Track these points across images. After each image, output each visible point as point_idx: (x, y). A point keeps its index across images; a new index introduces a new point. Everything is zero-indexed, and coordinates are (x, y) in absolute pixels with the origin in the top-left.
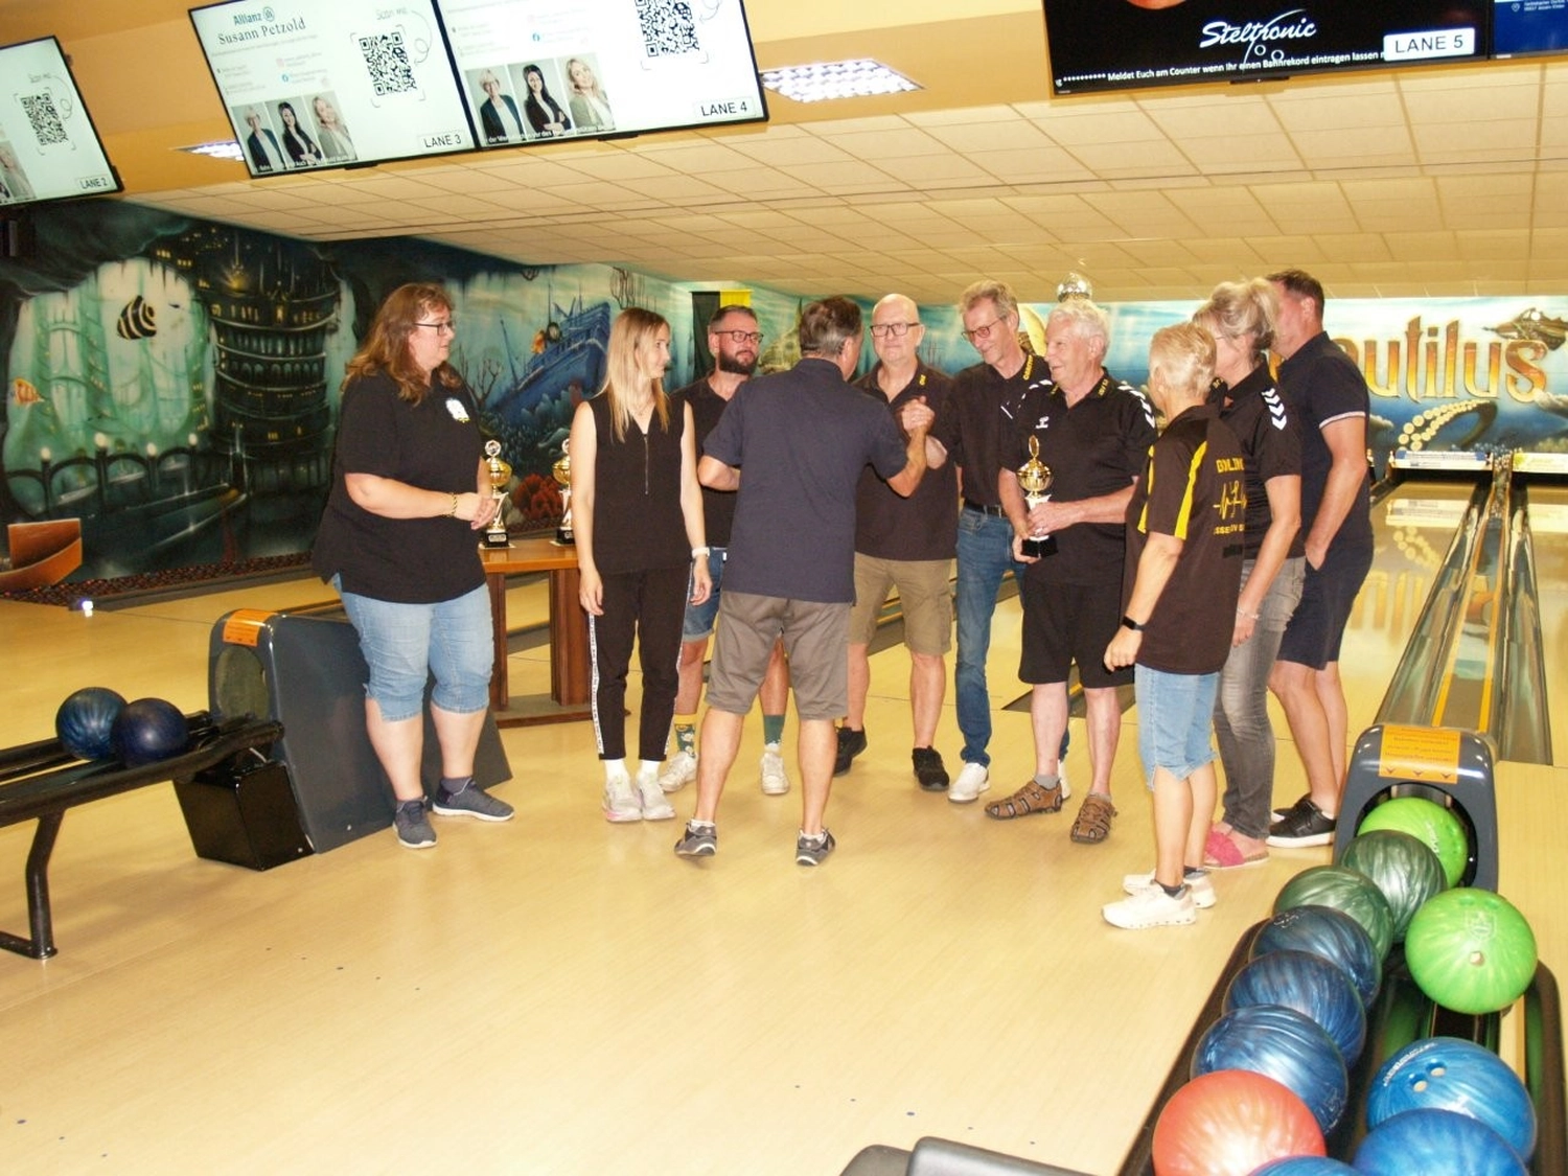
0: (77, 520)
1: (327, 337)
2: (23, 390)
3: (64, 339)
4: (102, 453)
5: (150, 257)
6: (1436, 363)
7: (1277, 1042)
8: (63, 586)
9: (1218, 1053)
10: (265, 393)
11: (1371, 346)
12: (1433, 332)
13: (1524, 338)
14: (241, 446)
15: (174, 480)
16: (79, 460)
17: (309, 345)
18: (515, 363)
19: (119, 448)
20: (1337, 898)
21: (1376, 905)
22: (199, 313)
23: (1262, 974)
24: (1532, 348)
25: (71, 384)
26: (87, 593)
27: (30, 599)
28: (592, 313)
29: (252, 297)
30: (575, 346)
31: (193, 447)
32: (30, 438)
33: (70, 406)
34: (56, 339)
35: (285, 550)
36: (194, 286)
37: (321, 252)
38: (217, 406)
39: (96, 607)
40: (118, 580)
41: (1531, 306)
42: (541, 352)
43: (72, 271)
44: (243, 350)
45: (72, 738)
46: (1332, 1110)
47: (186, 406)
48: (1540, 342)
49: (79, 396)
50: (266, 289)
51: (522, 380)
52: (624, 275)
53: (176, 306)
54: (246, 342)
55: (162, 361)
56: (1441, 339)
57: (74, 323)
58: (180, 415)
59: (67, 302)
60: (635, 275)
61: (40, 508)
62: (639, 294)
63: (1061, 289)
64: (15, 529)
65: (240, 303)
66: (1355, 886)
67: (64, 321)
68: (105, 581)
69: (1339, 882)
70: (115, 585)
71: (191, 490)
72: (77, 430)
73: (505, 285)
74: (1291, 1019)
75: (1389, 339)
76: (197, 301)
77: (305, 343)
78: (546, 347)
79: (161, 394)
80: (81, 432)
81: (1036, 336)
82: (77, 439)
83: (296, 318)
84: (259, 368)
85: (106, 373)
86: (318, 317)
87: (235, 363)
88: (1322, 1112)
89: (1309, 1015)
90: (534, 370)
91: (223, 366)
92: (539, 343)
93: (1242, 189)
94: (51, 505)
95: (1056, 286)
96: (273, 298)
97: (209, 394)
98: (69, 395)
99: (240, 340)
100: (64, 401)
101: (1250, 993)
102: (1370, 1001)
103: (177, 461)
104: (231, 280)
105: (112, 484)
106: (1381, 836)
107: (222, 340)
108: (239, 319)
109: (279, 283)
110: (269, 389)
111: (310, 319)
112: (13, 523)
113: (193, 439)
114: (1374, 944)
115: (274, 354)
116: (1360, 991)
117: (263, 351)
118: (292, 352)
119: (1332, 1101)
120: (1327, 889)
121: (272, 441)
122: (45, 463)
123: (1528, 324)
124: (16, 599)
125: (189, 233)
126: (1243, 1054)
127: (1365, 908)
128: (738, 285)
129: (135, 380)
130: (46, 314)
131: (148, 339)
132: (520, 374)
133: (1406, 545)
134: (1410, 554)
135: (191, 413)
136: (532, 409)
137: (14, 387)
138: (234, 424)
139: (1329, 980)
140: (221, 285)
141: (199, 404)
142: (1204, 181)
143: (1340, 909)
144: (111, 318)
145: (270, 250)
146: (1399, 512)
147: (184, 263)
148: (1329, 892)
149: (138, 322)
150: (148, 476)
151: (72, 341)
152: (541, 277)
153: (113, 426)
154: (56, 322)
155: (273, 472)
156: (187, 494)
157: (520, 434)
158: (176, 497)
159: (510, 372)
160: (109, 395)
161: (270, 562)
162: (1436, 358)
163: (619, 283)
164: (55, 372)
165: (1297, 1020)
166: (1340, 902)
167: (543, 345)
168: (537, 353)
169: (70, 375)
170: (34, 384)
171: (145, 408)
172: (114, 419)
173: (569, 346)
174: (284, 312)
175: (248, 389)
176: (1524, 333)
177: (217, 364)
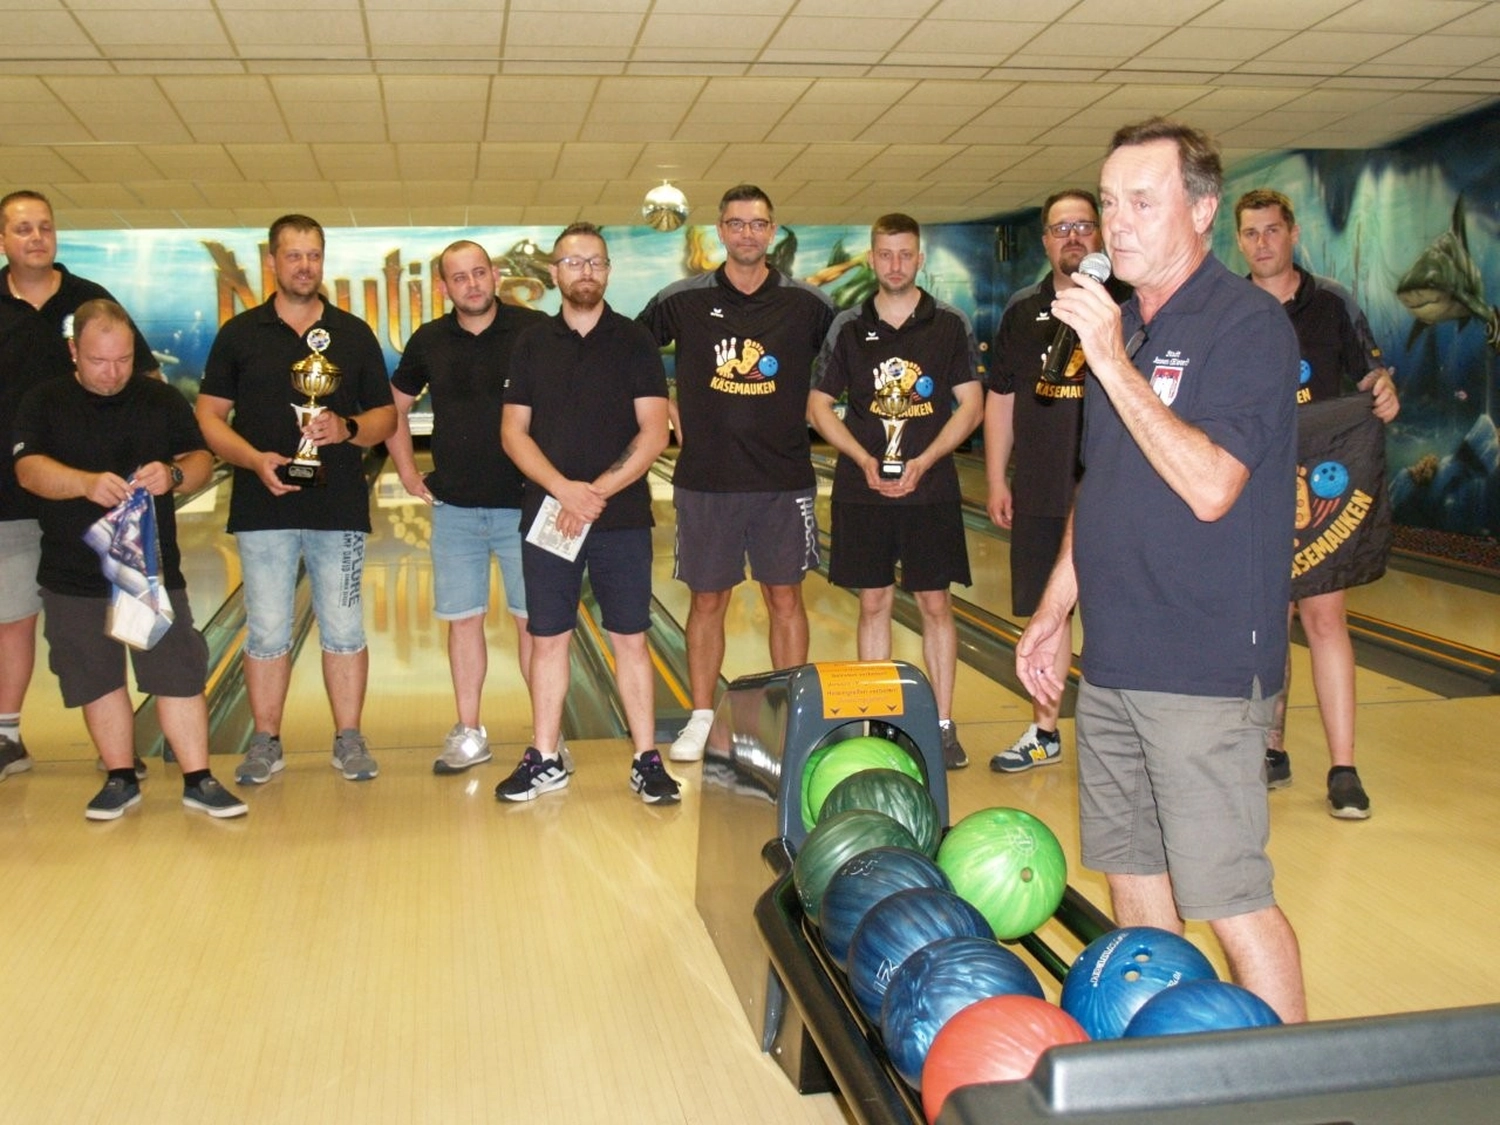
6: (421, 306)
11: (343, 286)
12: (415, 268)
13: (518, 275)
24: (527, 286)
41: (522, 238)
48: (536, 280)
56: (425, 277)
75: (363, 278)
93: (261, 79)
123: (521, 258)
133: (404, 529)
134: (410, 539)
142: (238, 67)
146: (389, 489)
162: (421, 300)
176: (518, 269)
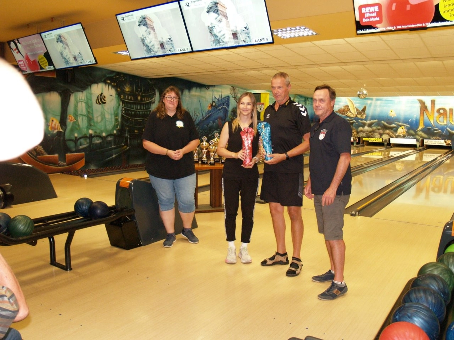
0: (84, 153)
1: (152, 104)
2: (71, 118)
3: (82, 104)
4: (91, 135)
5: (105, 83)
7: (418, 314)
8: (79, 171)
9: (399, 316)
10: (134, 120)
11: (451, 110)
14: (128, 134)
15: (110, 143)
16: (85, 137)
17: (147, 107)
18: (203, 112)
19: (95, 134)
20: (438, 271)
21: (450, 274)
22: (117, 98)
23: (414, 294)
25: (83, 116)
26: (86, 173)
27: (71, 174)
28: (224, 99)
29: (132, 93)
30: (220, 108)
31: (115, 134)
32: (72, 130)
33: (82, 122)
34: (80, 104)
35: (139, 163)
36: (116, 90)
37: (150, 81)
38: (122, 123)
39: (88, 177)
40: (94, 170)
42: (210, 109)
43: (84, 86)
44: (129, 108)
45: (79, 212)
46: (434, 336)
47: (113, 123)
49: (85, 119)
50: (135, 91)
51: (205, 117)
52: (234, 88)
53: (111, 96)
54: (130, 106)
55: (107, 111)
57: (85, 100)
58: (111, 125)
59: (83, 94)
60: (237, 88)
61: (74, 150)
62: (238, 94)
63: (358, 93)
64: (68, 155)
65: (129, 95)
66: (443, 268)
67: (82, 99)
68: (91, 170)
69: (438, 267)
70: (93, 171)
71: (114, 146)
72: (84, 129)
73: (201, 91)
74: (422, 307)
76: (117, 94)
77: (146, 106)
78: (212, 108)
79: (107, 119)
80: (85, 130)
81: (351, 107)
82: (84, 131)
83: (143, 99)
84: (133, 113)
85: (92, 113)
86: (149, 99)
87: (127, 111)
88: (431, 336)
89: (428, 306)
90: (208, 114)
91: (124, 112)
92: (210, 107)
93: (413, 63)
94: (77, 149)
95: (357, 92)
96: (137, 94)
97: (120, 120)
98: (82, 119)
99: (128, 105)
100: (81, 121)
101: (409, 298)
102: (447, 304)
103: (111, 138)
104: (126, 88)
105: (93, 143)
106: (451, 254)
107: (123, 105)
108: (128, 99)
109: (139, 90)
110: (136, 119)
111: (147, 99)
112: (67, 153)
113: (115, 132)
114: (449, 286)
115: (137, 109)
116: (444, 300)
117: (134, 108)
118: (142, 109)
119: (434, 333)
120: (435, 269)
121: (136, 133)
122: (76, 137)
124: (67, 174)
125: (115, 76)
126: (407, 317)
127: (446, 275)
128: (266, 91)
129: (99, 116)
130: (77, 98)
131: (104, 105)
132: (204, 115)
135: (115, 125)
136: (207, 126)
137: (68, 117)
138: (126, 128)
139: (435, 296)
140: (124, 90)
141: (117, 122)
142: (401, 61)
143: (438, 275)
144: (94, 99)
145: (137, 80)
147: (114, 84)
148: (435, 270)
149: (101, 100)
150: (103, 142)
151: (84, 105)
152: (211, 89)
153: (94, 128)
154: (80, 100)
155: (136, 141)
156: (113, 147)
157: (204, 132)
158: (110, 147)
159: (201, 114)
160: (93, 119)
161: (135, 166)
163: (232, 90)
164: (79, 113)
165: (424, 308)
166: (438, 273)
167: (211, 108)
168: (209, 110)
169: (83, 114)
170: (73, 116)
171: (102, 123)
172: (95, 126)
173: (218, 108)
174: (140, 97)
175: (130, 119)
177: (122, 111)
